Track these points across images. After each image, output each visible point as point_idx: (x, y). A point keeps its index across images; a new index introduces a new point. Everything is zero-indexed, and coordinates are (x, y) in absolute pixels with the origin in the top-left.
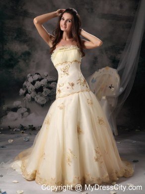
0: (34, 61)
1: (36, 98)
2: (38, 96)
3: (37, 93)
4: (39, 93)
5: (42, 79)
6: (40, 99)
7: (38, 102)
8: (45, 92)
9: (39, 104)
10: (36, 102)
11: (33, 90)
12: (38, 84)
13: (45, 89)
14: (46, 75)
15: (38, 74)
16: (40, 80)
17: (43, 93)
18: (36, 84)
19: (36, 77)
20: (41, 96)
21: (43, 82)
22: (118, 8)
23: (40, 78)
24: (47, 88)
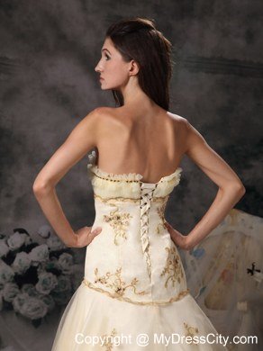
0: (8, 196)
1: (16, 303)
2: (24, 296)
3: (20, 287)
4: (25, 286)
5: (34, 245)
6: (29, 304)
7: (22, 312)
8: (44, 282)
9: (25, 319)
10: (18, 314)
11: (8, 278)
12: (23, 260)
13: (43, 276)
14: (44, 233)
15: (22, 231)
16: (27, 248)
17: (39, 286)
18: (16, 263)
19: (17, 240)
20: (32, 294)
21: (38, 255)
22: (241, 43)
23: (28, 242)
24: (48, 271)
